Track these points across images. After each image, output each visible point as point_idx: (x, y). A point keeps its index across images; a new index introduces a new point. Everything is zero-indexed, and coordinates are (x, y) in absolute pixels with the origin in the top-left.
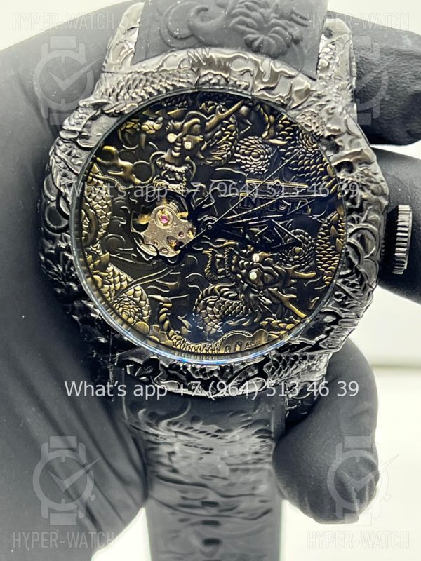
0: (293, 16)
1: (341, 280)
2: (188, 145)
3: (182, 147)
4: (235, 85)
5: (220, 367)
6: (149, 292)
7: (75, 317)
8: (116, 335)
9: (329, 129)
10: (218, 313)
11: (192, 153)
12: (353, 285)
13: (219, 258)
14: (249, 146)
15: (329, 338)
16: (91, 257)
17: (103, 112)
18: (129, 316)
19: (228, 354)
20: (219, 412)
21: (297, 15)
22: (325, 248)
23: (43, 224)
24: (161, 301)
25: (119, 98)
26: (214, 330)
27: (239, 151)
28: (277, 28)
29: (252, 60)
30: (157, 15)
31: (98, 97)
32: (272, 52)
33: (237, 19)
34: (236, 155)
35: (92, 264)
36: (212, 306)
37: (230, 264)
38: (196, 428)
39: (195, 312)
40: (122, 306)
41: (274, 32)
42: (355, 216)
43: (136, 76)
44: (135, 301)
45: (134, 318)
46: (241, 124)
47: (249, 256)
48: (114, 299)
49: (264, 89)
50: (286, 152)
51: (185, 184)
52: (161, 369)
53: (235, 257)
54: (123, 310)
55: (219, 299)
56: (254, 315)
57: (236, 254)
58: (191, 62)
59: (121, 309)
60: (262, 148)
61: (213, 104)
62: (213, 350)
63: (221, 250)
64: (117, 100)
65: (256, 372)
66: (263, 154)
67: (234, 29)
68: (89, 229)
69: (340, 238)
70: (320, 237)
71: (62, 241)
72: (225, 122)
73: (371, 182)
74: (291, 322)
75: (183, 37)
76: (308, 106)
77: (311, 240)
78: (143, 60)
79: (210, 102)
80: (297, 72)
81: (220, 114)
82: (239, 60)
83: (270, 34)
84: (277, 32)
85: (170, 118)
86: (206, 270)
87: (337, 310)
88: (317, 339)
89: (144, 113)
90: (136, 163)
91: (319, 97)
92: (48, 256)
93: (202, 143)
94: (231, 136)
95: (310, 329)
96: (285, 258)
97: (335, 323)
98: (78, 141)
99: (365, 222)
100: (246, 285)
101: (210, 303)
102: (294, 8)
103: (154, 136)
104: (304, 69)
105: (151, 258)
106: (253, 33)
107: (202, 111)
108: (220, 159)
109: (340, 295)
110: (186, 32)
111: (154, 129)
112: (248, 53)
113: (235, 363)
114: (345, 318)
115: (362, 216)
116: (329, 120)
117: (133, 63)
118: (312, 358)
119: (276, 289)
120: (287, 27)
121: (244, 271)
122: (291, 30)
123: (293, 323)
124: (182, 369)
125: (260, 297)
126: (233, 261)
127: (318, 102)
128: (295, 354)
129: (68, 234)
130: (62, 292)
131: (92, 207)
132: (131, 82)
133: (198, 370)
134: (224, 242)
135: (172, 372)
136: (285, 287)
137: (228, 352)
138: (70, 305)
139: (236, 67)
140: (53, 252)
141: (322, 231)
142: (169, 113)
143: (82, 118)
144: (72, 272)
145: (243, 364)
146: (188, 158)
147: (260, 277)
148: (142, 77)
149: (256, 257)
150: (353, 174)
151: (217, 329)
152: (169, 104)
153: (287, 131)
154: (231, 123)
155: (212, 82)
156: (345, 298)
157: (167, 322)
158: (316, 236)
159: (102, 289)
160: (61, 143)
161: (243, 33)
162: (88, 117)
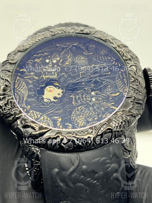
51: (56, 75)
93: (60, 60)
146: (56, 66)
158: (115, 80)
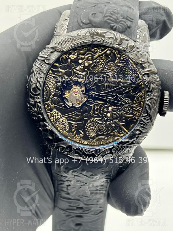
0: (128, 18)
1: (143, 118)
2: (86, 65)
3: (84, 65)
4: (106, 42)
5: (96, 149)
6: (68, 120)
7: (40, 128)
8: (56, 136)
9: (141, 61)
10: (95, 129)
11: (88, 67)
12: (147, 120)
13: (96, 108)
14: (110, 66)
15: (137, 140)
16: (47, 106)
17: (55, 50)
18: (60, 129)
19: (98, 145)
20: (93, 168)
21: (129, 18)
22: (137, 106)
23: (30, 92)
24: (73, 124)
25: (62, 45)
26: (93, 136)
27: (106, 68)
28: (122, 22)
29: (113, 33)
30: (76, 14)
31: (53, 44)
32: (120, 31)
33: (107, 18)
34: (104, 69)
35: (47, 109)
36: (93, 126)
37: (100, 110)
38: (83, 174)
39: (86, 128)
40: (58, 125)
41: (121, 23)
42: (149, 94)
43: (69, 37)
44: (63, 123)
45: (62, 130)
46: (107, 57)
47: (108, 108)
48: (55, 122)
49: (118, 44)
50: (123, 69)
52: (73, 149)
53: (102, 108)
54: (58, 127)
55: (95, 124)
56: (108, 130)
57: (102, 107)
58: (90, 33)
59: (57, 126)
60: (114, 67)
61: (97, 49)
62: (92, 143)
63: (97, 105)
64: (61, 46)
65: (109, 152)
66: (115, 69)
67: (106, 22)
68: (47, 95)
69: (142, 102)
70: (135, 101)
71: (37, 99)
72: (101, 56)
73: (156, 81)
74: (122, 133)
75: (87, 23)
76: (134, 52)
77: (131, 103)
78: (71, 32)
79: (96, 49)
80: (129, 39)
81: (99, 53)
82: (108, 33)
83: (119, 24)
84: (122, 24)
85: (80, 54)
86: (91, 112)
87: (141, 129)
88: (133, 140)
89: (70, 51)
90: (66, 70)
91: (138, 48)
92: (31, 104)
94: (103, 62)
95: (131, 136)
96: (121, 109)
97: (140, 134)
98: (45, 61)
99: (153, 96)
100: (106, 119)
101: (92, 125)
102: (128, 15)
103: (74, 60)
104: (132, 38)
105: (70, 107)
106: (113, 24)
107: (92, 52)
108: (98, 70)
109: (142, 123)
110: (88, 22)
111: (74, 58)
112: (111, 31)
113: (101, 148)
114: (144, 132)
115: (152, 94)
116: (141, 57)
117: (67, 32)
118: (131, 147)
119: (117, 121)
120: (126, 22)
121: (105, 113)
122: (127, 23)
123: (123, 134)
124: (81, 150)
125: (111, 123)
126: (102, 109)
127: (137, 50)
128: (124, 145)
129: (40, 96)
130: (36, 118)
131: (48, 87)
132: (67, 39)
133: (87, 150)
134: (98, 102)
135: (77, 151)
136: (121, 120)
137: (98, 144)
138: (39, 124)
139: (107, 36)
140: (33, 103)
141: (136, 99)
142: (80, 52)
143: (47, 52)
144: (40, 111)
145: (105, 148)
147: (112, 116)
148: (71, 37)
149: (110, 108)
150: (149, 78)
151: (94, 135)
152: (80, 49)
153: (124, 61)
154: (103, 57)
155: (98, 41)
156: (144, 125)
157: (75, 132)
159: (50, 118)
160: (38, 61)
161: (110, 23)
162: (49, 52)
